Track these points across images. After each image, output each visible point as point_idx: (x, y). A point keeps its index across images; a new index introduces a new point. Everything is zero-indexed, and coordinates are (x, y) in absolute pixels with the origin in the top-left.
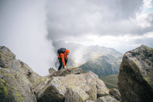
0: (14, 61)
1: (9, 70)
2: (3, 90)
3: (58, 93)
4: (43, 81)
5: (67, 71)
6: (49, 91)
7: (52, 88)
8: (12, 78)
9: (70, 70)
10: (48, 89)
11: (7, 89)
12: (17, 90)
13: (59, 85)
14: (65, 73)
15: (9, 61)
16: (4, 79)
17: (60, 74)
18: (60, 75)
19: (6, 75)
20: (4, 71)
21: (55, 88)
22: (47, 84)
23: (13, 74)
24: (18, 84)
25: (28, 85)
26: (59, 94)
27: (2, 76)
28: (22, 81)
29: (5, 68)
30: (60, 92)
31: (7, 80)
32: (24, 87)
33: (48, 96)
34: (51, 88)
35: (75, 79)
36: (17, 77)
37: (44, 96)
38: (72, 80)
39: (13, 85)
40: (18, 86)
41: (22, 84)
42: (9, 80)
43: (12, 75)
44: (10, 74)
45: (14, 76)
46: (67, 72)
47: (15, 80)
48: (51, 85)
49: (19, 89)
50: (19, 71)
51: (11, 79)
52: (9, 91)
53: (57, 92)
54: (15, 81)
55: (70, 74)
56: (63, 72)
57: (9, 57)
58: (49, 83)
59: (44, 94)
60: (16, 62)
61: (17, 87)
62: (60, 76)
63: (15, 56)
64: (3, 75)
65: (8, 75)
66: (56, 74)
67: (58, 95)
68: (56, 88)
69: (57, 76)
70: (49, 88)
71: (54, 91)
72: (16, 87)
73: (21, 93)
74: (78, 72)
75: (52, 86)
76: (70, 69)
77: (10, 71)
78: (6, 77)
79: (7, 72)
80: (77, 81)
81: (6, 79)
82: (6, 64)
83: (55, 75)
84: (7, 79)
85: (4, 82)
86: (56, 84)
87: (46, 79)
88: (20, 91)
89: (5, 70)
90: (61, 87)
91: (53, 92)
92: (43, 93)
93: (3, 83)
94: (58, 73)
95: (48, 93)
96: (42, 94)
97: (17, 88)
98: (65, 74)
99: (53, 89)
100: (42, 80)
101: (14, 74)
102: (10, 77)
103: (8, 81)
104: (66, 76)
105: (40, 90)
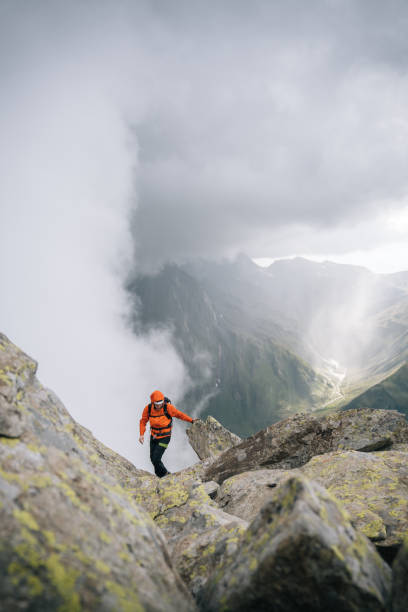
0: (34, 395)
1: (38, 454)
2: (46, 581)
3: (346, 585)
4: (177, 502)
5: (310, 431)
6: (287, 570)
7: (306, 554)
8: (64, 498)
9: (324, 427)
10: (281, 557)
11: (67, 571)
12: (113, 573)
13: (341, 529)
14: (297, 448)
15: (14, 399)
16: (26, 505)
17: (269, 453)
18: (266, 459)
19: (33, 484)
20: (13, 458)
21: (323, 552)
22: (261, 525)
23: (60, 477)
24: (104, 537)
25: (147, 534)
26: (353, 593)
27: (14, 492)
28: (115, 512)
29: (11, 442)
30: (355, 578)
31: (43, 515)
32: (136, 551)
33: (278, 601)
34: (304, 548)
35: (372, 485)
36: (85, 489)
37: (258, 603)
38: (357, 486)
39: (79, 542)
40: (106, 545)
41: (119, 531)
42: (52, 512)
43: (56, 481)
44: (47, 476)
45: (72, 486)
46: (311, 436)
47: (84, 512)
48: (299, 531)
49: (120, 562)
50: (77, 452)
51: (63, 506)
52: (81, 586)
53: (342, 574)
54: (82, 515)
55: (329, 449)
56: (287, 442)
57: (13, 377)
58: (270, 520)
59: (257, 589)
60: (43, 403)
61: (105, 552)
62: (268, 464)
63: (37, 364)
64: (15, 483)
65: (41, 484)
66: (241, 455)
67: (343, 598)
68: (332, 552)
69: (250, 468)
70: (287, 553)
71: (321, 567)
72: (103, 554)
73: (136, 591)
74: (377, 439)
75: (309, 539)
76: (324, 419)
77: (43, 456)
78: (33, 495)
79: (28, 465)
80: (393, 495)
81: (36, 510)
82: (14, 419)
83: (240, 459)
84: (39, 508)
85: (34, 525)
86: (326, 524)
87: (194, 487)
88: (124, 576)
89: (14, 452)
90: (351, 538)
91: (313, 579)
92: (247, 582)
93: (33, 532)
94: (256, 449)
95: (285, 582)
96: (239, 591)
97: (105, 560)
98: (298, 453)
99: (316, 557)
100: (168, 494)
101: (68, 475)
102: (55, 491)
103: (48, 516)
104: (311, 462)
105: (186, 558)
